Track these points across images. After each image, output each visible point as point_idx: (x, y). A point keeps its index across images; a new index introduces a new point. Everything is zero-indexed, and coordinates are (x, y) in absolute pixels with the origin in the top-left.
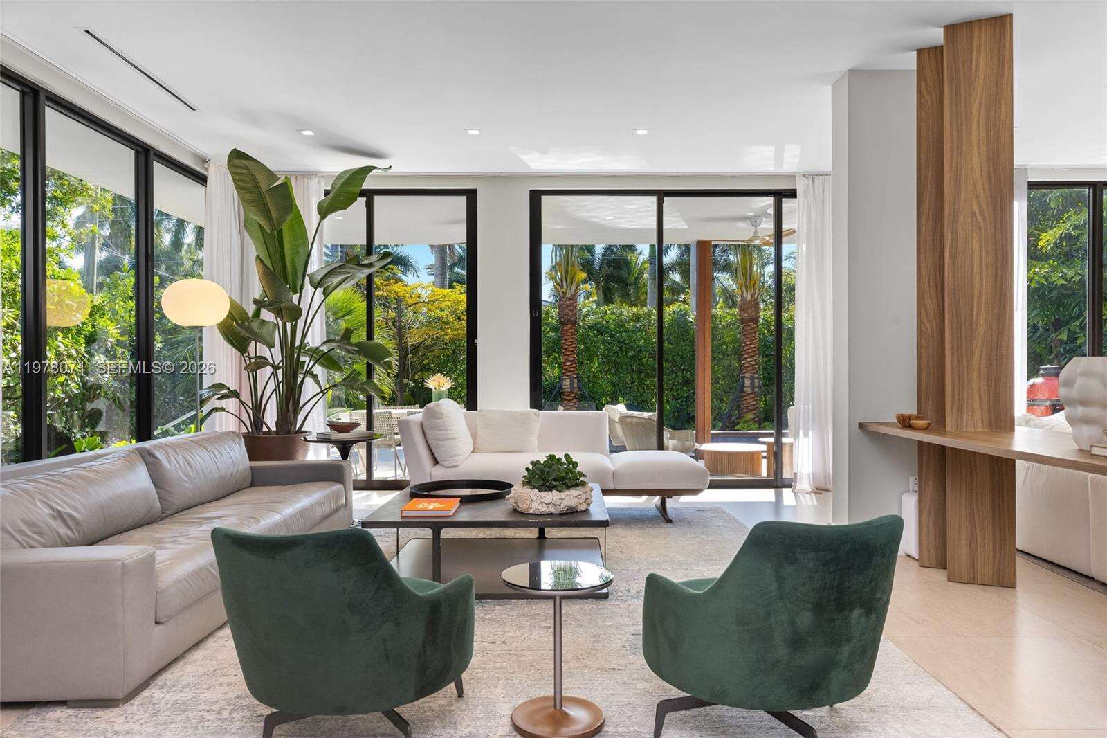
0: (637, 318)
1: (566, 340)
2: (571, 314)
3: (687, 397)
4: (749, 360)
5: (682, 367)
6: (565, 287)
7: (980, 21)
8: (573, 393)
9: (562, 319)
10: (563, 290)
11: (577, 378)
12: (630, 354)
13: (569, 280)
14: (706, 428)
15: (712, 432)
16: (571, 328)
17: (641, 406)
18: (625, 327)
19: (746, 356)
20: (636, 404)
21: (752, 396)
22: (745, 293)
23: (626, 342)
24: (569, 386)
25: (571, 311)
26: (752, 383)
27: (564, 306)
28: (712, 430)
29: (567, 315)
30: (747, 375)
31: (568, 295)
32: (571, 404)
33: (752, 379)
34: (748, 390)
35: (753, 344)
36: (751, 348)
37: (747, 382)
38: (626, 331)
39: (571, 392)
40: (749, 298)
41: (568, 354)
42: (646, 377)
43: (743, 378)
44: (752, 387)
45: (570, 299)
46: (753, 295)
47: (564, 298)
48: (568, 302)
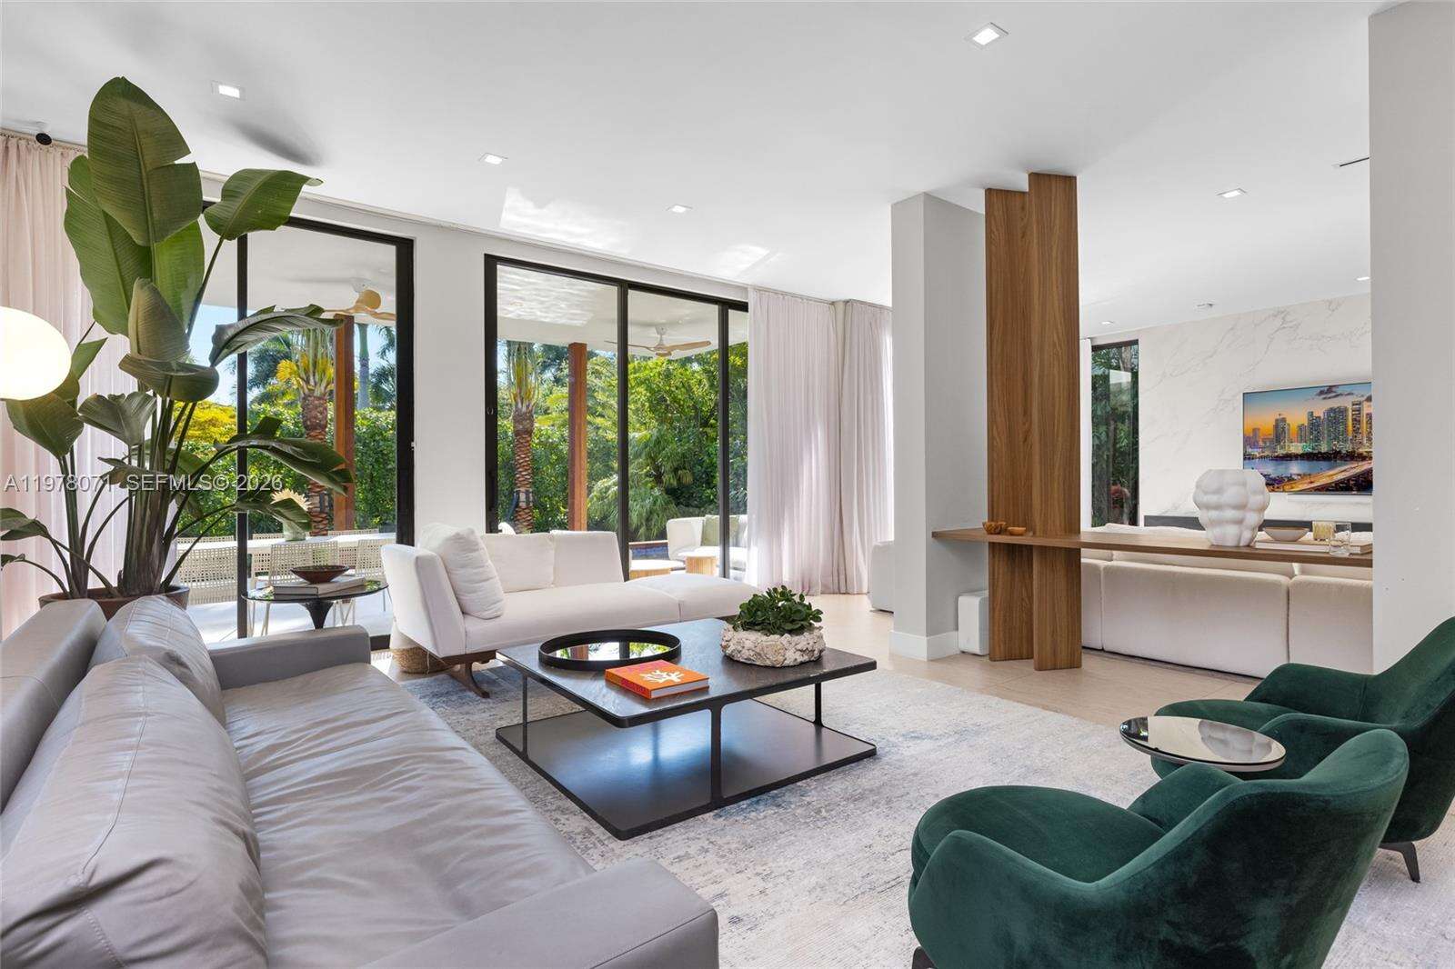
4: (524, 473)
6: (312, 383)
7: (1056, 176)
8: (324, 513)
9: (309, 423)
11: (329, 495)
13: (317, 377)
18: (382, 435)
19: (520, 470)
21: (527, 511)
22: (520, 405)
24: (318, 505)
25: (321, 413)
26: (527, 498)
27: (310, 406)
29: (316, 418)
30: (522, 489)
31: (317, 393)
32: (321, 527)
33: (527, 493)
34: (523, 505)
35: (528, 457)
36: (526, 461)
37: (523, 497)
39: (321, 512)
40: (524, 409)
43: (518, 493)
44: (528, 502)
45: (319, 398)
46: (528, 407)
47: (310, 396)
48: (316, 402)
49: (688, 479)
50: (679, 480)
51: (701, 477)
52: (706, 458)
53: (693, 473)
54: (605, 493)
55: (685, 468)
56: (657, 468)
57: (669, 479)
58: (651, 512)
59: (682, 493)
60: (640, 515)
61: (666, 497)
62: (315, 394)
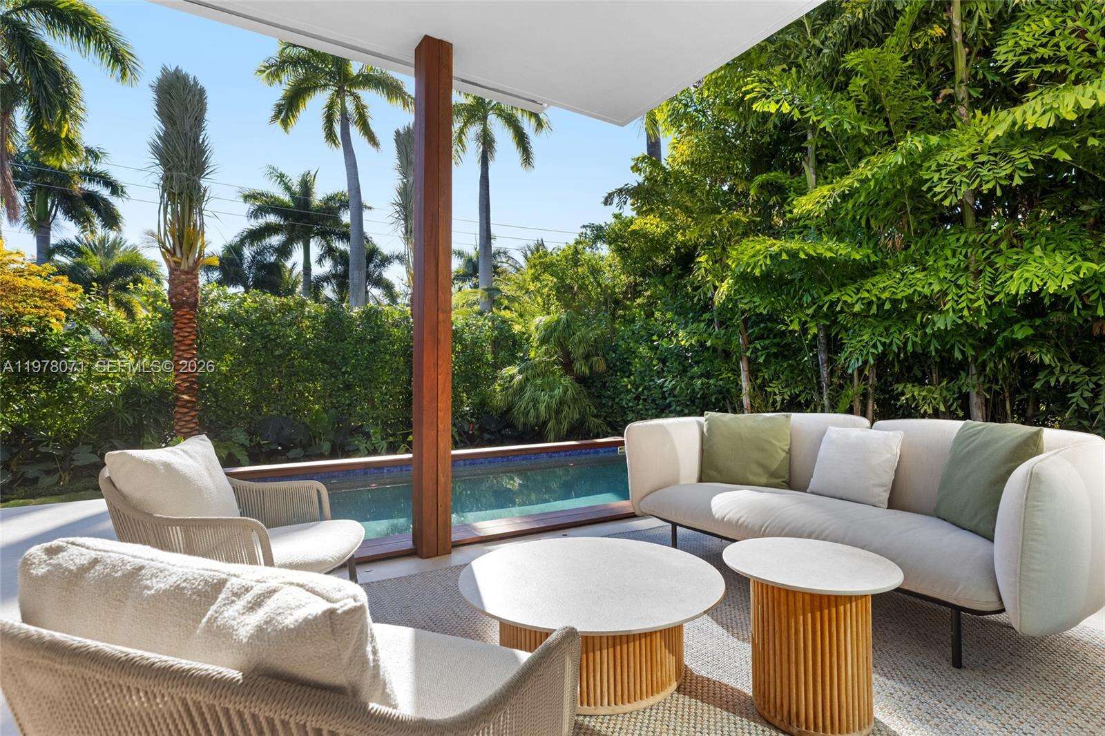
0: (285, 309)
1: (180, 329)
2: (188, 294)
3: (349, 405)
5: (343, 370)
6: (179, 255)
9: (174, 300)
10: (175, 259)
12: (277, 353)
14: (441, 445)
15: (454, 452)
16: (188, 313)
17: (291, 417)
20: (284, 415)
23: (272, 337)
25: (189, 289)
27: (176, 282)
28: (453, 449)
29: (183, 294)
31: (184, 267)
32: (187, 418)
38: (272, 324)
41: (183, 348)
42: (298, 381)
45: (187, 273)
47: (176, 270)
48: (183, 277)
49: (601, 366)
50: (591, 368)
51: (615, 365)
52: (621, 343)
53: (606, 360)
54: (510, 382)
55: (598, 355)
56: (567, 354)
57: (581, 367)
58: (562, 403)
59: (594, 382)
60: (548, 407)
61: (577, 385)
62: (182, 267)
